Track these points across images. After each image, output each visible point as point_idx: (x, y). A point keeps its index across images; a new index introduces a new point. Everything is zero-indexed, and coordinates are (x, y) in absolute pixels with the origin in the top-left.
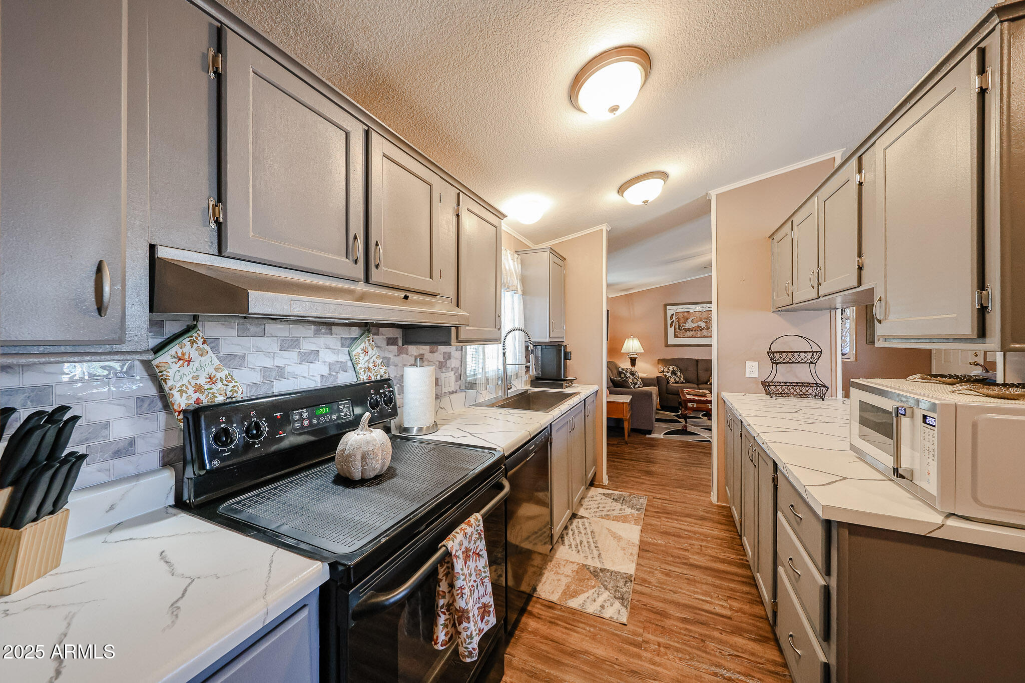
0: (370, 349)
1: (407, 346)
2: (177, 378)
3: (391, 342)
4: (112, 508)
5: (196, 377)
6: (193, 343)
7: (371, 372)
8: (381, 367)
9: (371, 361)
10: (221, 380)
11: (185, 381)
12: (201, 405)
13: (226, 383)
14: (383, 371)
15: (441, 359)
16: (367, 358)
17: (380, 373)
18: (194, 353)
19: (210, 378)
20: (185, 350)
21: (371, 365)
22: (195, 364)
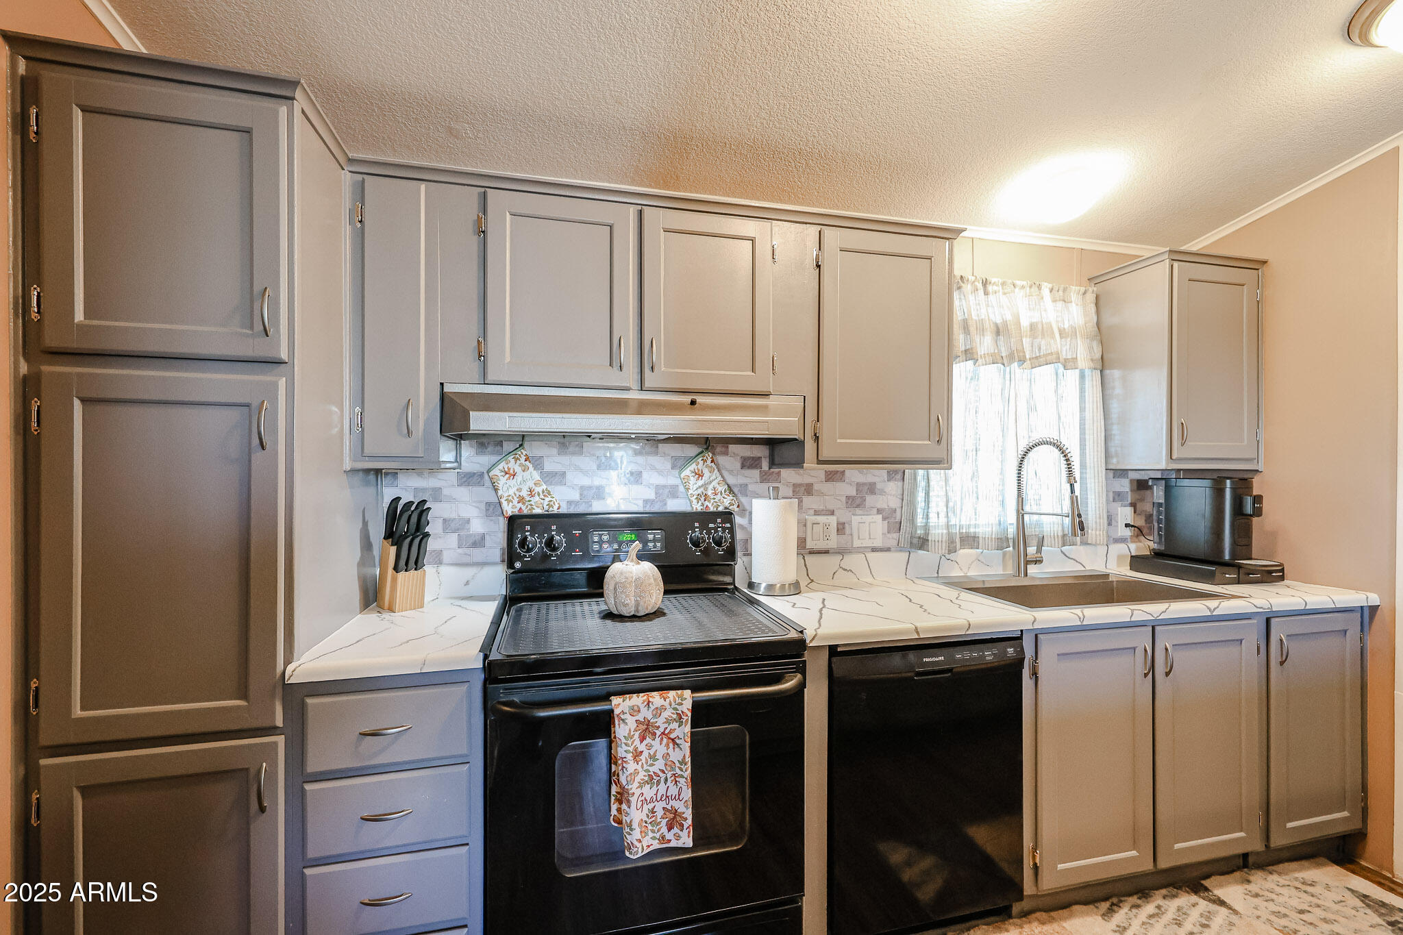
0: (706, 472)
1: (777, 470)
2: (505, 489)
3: (749, 463)
4: (467, 583)
5: (519, 490)
6: (516, 460)
7: (709, 501)
8: (726, 496)
9: (711, 487)
10: (539, 494)
11: (511, 492)
12: (522, 514)
13: (543, 497)
14: (729, 502)
15: (854, 493)
16: (700, 483)
17: (724, 502)
18: (518, 469)
19: (530, 491)
20: (510, 465)
21: (710, 492)
22: (519, 478)
